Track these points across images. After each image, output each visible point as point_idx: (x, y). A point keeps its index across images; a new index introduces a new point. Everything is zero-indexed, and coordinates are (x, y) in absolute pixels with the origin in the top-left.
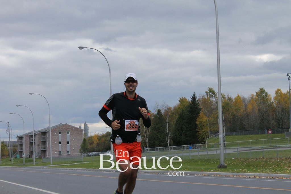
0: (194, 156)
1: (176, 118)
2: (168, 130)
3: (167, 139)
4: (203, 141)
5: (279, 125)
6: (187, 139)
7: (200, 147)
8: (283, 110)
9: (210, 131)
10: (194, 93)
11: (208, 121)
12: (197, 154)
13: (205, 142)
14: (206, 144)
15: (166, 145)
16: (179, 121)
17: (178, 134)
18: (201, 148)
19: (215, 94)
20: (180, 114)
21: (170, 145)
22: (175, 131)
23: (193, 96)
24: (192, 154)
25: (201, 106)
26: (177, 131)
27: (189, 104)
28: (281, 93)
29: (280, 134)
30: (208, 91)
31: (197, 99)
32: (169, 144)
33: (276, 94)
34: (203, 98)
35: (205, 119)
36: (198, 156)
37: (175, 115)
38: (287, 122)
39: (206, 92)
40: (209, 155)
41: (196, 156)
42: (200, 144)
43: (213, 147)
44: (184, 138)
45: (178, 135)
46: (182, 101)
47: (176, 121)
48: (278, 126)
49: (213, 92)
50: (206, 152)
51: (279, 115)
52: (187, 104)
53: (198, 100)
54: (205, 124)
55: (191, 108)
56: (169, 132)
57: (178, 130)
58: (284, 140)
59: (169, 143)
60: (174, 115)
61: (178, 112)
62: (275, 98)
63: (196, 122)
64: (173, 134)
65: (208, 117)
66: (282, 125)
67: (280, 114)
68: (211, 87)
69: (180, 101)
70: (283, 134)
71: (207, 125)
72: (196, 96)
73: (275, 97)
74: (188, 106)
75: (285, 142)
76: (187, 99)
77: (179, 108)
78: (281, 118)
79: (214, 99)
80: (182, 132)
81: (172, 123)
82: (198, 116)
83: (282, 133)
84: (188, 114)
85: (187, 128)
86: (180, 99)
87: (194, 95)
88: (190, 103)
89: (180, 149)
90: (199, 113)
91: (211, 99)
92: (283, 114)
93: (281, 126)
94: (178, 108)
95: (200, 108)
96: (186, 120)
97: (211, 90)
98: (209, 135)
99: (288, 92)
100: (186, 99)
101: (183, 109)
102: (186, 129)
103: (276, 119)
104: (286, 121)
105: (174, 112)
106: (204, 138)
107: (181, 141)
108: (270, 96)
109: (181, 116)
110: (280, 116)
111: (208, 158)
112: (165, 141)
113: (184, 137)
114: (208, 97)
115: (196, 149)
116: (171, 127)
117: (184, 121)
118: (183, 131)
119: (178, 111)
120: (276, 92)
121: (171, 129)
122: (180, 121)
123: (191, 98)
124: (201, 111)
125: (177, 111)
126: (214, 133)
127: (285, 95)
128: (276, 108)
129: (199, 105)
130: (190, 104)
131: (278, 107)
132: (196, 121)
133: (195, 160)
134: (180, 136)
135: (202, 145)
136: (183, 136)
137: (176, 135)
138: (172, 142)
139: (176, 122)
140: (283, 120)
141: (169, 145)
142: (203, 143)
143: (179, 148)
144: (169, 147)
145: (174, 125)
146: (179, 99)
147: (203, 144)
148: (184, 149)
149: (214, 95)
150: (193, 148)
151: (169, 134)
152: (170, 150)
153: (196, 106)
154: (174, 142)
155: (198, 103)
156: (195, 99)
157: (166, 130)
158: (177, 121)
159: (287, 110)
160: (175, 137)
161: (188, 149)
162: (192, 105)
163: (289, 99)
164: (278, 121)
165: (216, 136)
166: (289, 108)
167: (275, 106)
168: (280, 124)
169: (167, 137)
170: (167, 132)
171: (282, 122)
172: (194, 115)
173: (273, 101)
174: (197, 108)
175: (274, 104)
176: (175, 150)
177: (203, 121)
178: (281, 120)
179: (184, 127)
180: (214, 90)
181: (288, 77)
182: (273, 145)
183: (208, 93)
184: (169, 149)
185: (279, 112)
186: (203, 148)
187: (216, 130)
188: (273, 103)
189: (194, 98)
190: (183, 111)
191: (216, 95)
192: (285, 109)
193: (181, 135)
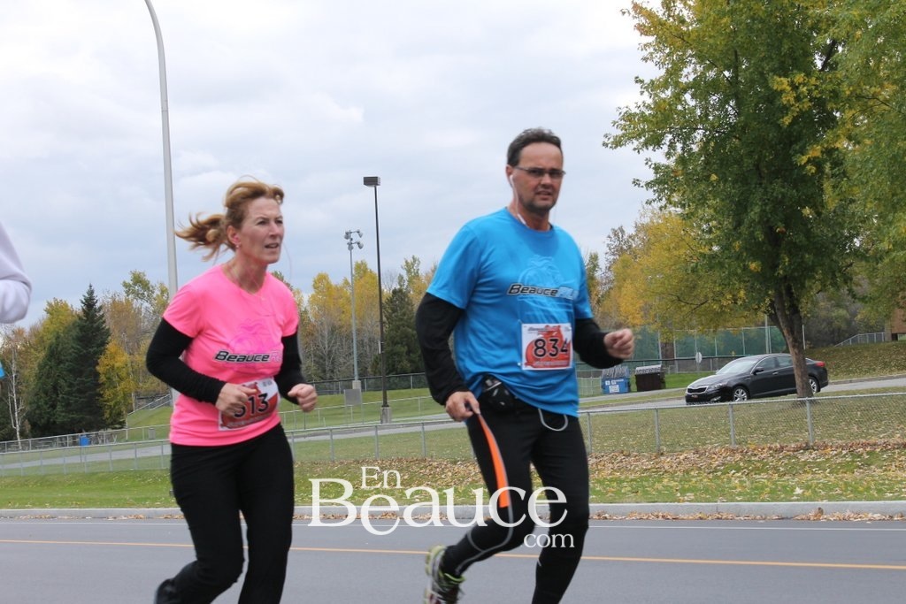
0: (94, 463)
1: (38, 357)
2: (17, 393)
3: (14, 419)
4: (117, 422)
5: (324, 371)
6: (71, 416)
7: (110, 438)
8: (332, 332)
9: (137, 394)
10: (91, 286)
11: (129, 365)
12: (104, 457)
13: (122, 424)
14: (126, 429)
15: (11, 436)
16: (47, 367)
17: (46, 403)
18: (112, 441)
19: (149, 288)
20: (51, 347)
21: (23, 434)
22: (37, 395)
23: (87, 295)
24: (91, 458)
25: (109, 324)
26: (43, 395)
27: (77, 319)
28: (329, 287)
29: (329, 396)
30: (131, 283)
31: (98, 305)
32: (18, 434)
33: (315, 288)
34: (114, 301)
35: (124, 358)
36: (107, 463)
37: (36, 350)
38: (345, 363)
39: (125, 285)
40: (139, 458)
41: (101, 463)
42: (110, 430)
43: (147, 437)
44: (63, 414)
45: (45, 407)
46: (55, 310)
47: (39, 365)
48: (322, 375)
49: (145, 285)
50: (133, 451)
51: (323, 344)
52: (70, 319)
53: (101, 308)
54: (123, 373)
55: (82, 328)
56: (18, 400)
57: (46, 393)
58: (340, 411)
59: (18, 430)
60: (32, 350)
61: (43, 342)
62: (313, 300)
63: (98, 368)
64: (30, 404)
65: (130, 354)
66: (332, 372)
67: (326, 342)
68: (139, 270)
69: (48, 311)
70: (336, 397)
71: (128, 374)
72: (95, 295)
73: (313, 296)
74: (73, 324)
75: (343, 416)
76: (69, 305)
77: (46, 330)
78: (330, 352)
79: (146, 304)
80: (58, 395)
81: (26, 373)
82: (102, 352)
83: (331, 393)
84: (74, 345)
85: (71, 385)
86: (50, 304)
87: (91, 293)
88: (78, 315)
89: (51, 446)
90: (104, 344)
91: (137, 303)
92: (335, 343)
93: (328, 375)
94: (44, 331)
95: (108, 329)
96: (67, 364)
97: (139, 280)
98: (134, 405)
99: (346, 282)
100: (67, 305)
101: (58, 332)
102: (67, 389)
103: (315, 356)
104: (342, 360)
105: (33, 340)
106: (119, 414)
107: (54, 422)
108: (299, 293)
109: (54, 354)
110: (327, 346)
111: (136, 469)
112: (8, 423)
113: (62, 412)
114: (127, 300)
115: (98, 443)
116: (24, 384)
117: (62, 365)
118: (60, 396)
119: (45, 338)
120: (315, 282)
121: (24, 389)
122: (51, 367)
123: (82, 302)
124: (110, 338)
125: (42, 337)
126: (147, 398)
127: (339, 290)
128: (314, 326)
129: (104, 322)
130: (80, 318)
131: (322, 324)
132: (98, 364)
133: (101, 474)
134: (50, 409)
135: (116, 433)
136: (59, 408)
137: (38, 407)
138: (28, 427)
139: (40, 369)
140: (333, 359)
141: (18, 437)
142: (117, 426)
143: (49, 444)
144: (19, 440)
145: (32, 379)
146: (45, 306)
147: (116, 428)
148: (63, 445)
149: (146, 293)
150: (90, 443)
151: (18, 403)
152: (23, 449)
153: (95, 325)
154: (34, 425)
155: (103, 316)
156: (94, 305)
157: (11, 392)
158: (41, 367)
159: (344, 329)
160: (37, 412)
161: (75, 444)
162: (86, 321)
163: (349, 301)
164: (321, 361)
165: (152, 406)
166: (350, 325)
167: (313, 320)
168: (327, 369)
169: (13, 413)
170: (11, 398)
171: (333, 363)
172: (91, 350)
173: (308, 309)
174: (98, 329)
175: (310, 315)
176: (36, 448)
177: (117, 365)
178: (329, 358)
179: (61, 382)
180: (147, 278)
181: (349, 240)
182: (312, 427)
183: (130, 286)
184: (18, 447)
185: (323, 336)
186: (118, 440)
187: (154, 391)
188: (306, 312)
189: (89, 303)
190: (58, 337)
191: (153, 292)
192: (341, 327)
193: (53, 406)
